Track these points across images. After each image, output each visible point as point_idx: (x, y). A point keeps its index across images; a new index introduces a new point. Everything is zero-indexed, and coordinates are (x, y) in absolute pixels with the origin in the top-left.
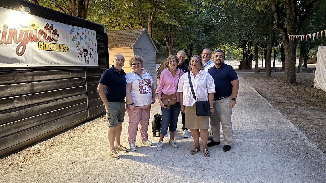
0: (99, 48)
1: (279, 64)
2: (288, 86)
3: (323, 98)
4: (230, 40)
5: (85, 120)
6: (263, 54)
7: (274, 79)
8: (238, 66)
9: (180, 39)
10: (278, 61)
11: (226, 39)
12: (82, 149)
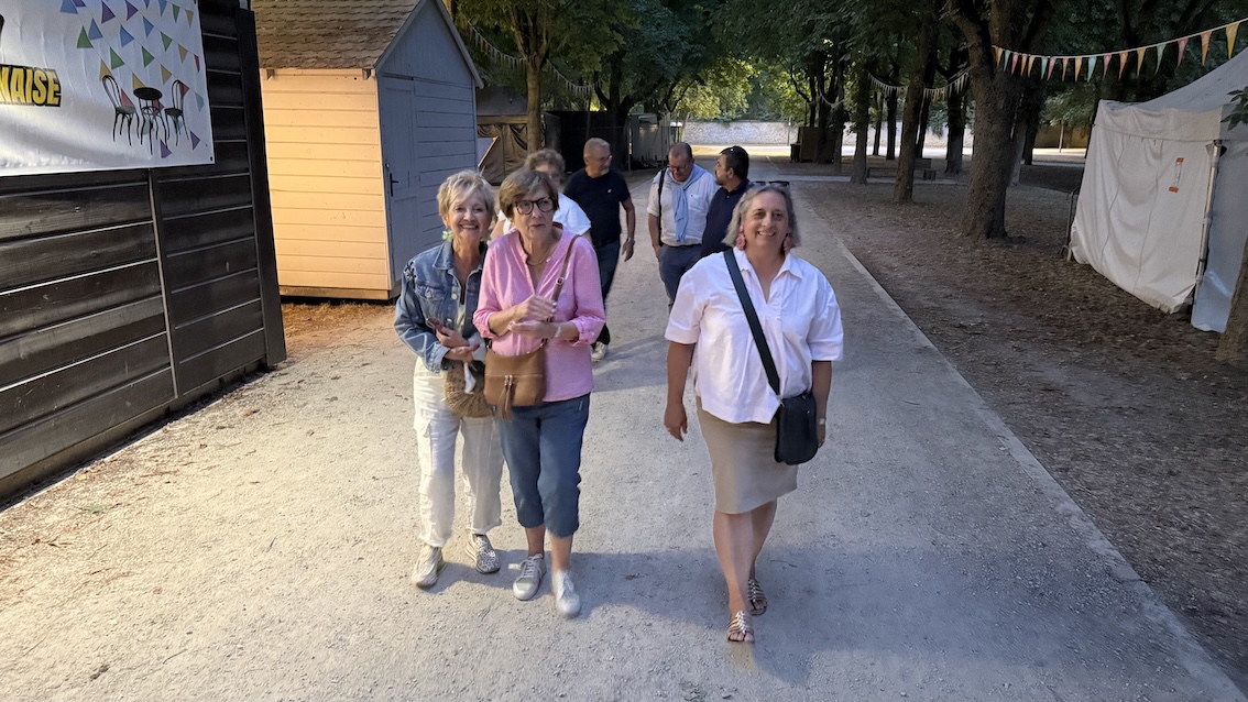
0: (213, 80)
1: (936, 146)
2: (976, 247)
3: (1106, 306)
4: (767, 45)
5: (162, 412)
6: (882, 103)
7: (923, 210)
8: (790, 147)
9: (575, 30)
10: (931, 133)
11: (755, 38)
12: (142, 586)
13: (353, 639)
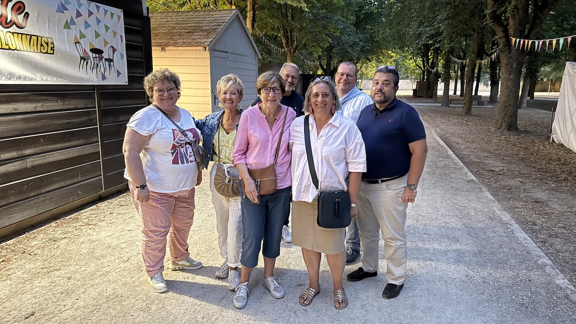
0: (128, 47)
1: (484, 91)
2: (502, 135)
3: (570, 163)
4: (400, 42)
5: (97, 197)
6: (458, 70)
7: (476, 118)
8: (412, 91)
9: (309, 36)
10: (483, 85)
11: (394, 39)
12: (63, 276)
13: (154, 307)
